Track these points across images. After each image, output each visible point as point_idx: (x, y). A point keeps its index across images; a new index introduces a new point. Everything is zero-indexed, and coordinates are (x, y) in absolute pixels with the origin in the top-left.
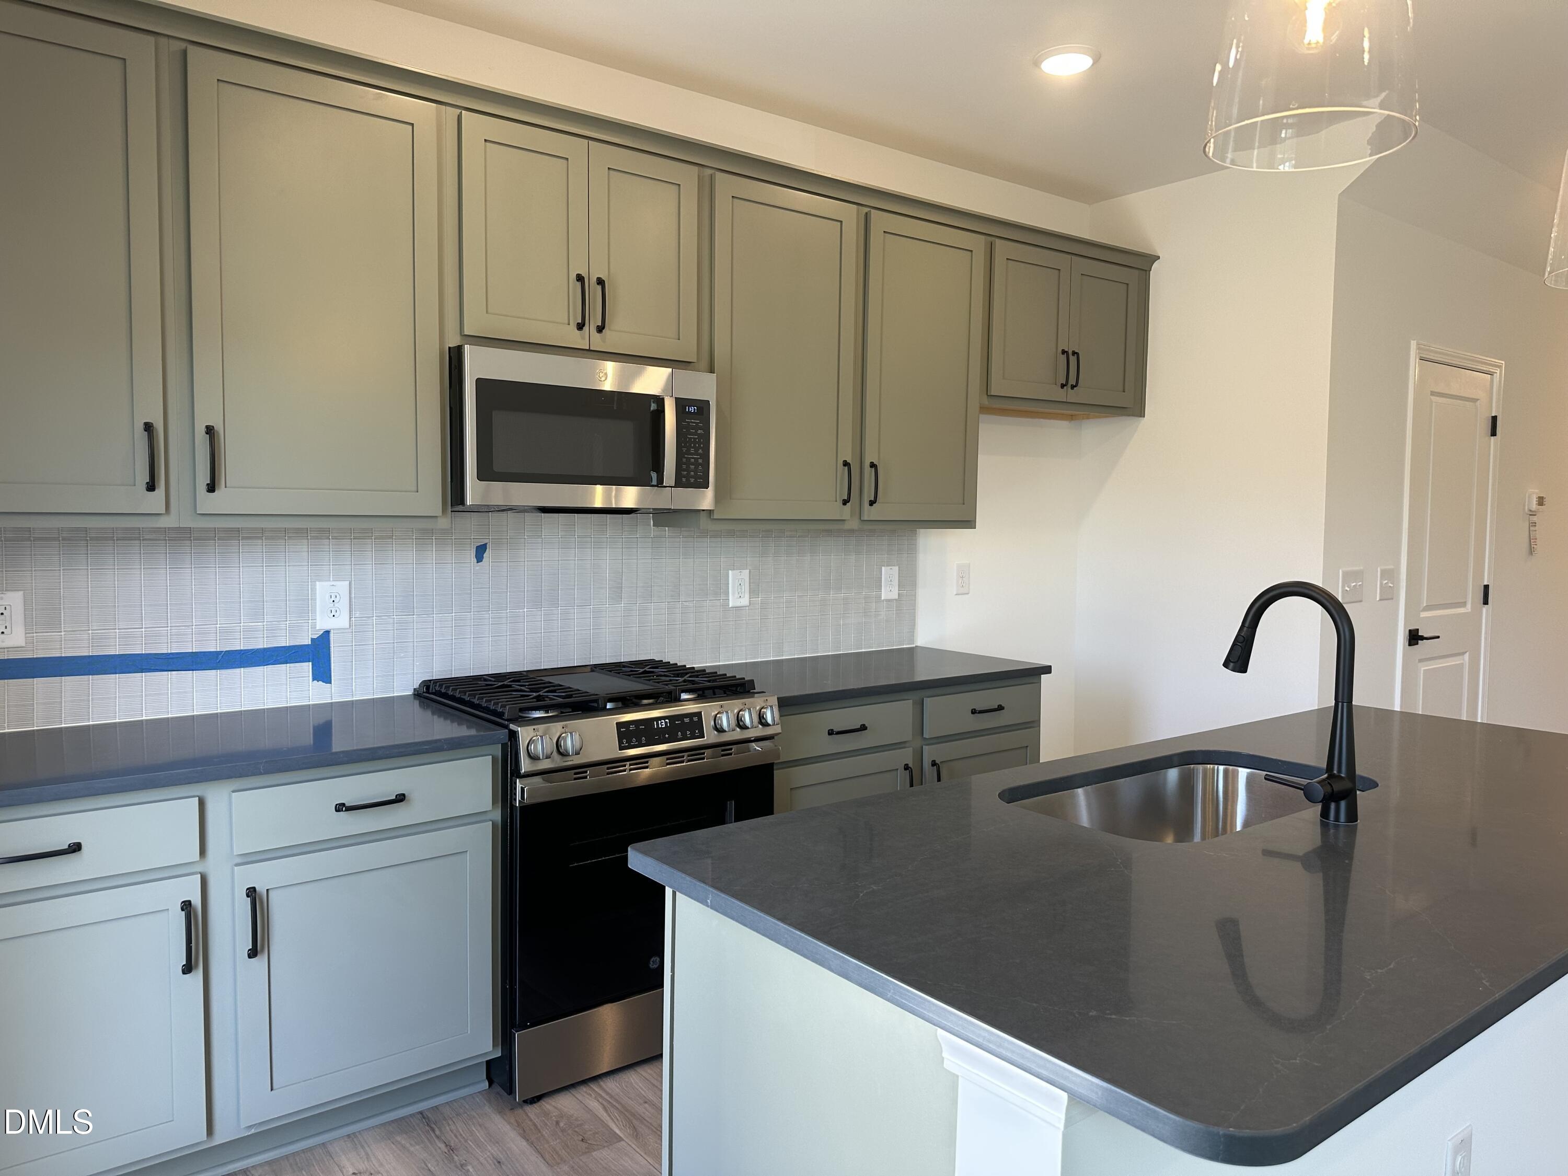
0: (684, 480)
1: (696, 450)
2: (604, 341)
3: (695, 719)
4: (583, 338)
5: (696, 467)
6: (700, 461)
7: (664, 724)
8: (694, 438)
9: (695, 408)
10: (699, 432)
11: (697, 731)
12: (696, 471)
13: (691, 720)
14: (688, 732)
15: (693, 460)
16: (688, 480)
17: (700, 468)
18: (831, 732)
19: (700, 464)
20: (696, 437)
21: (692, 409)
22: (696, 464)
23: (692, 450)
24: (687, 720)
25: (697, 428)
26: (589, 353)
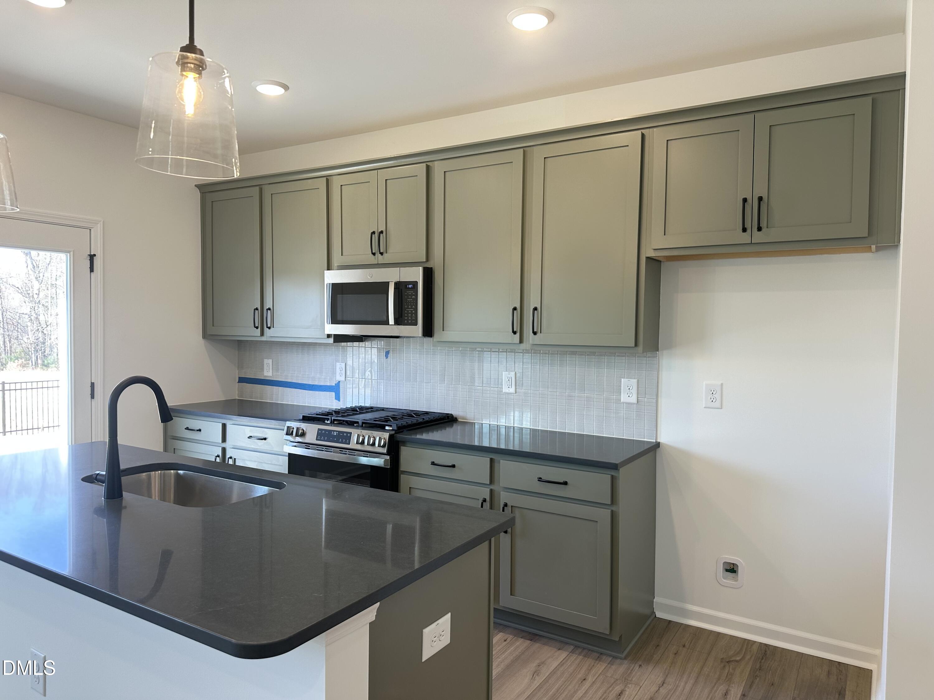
0: (406, 321)
1: (412, 306)
2: (383, 259)
3: (349, 435)
4: (375, 259)
5: (412, 315)
6: (413, 312)
7: (336, 433)
8: (410, 300)
9: (412, 285)
10: (413, 297)
11: (348, 441)
12: (411, 317)
13: (347, 435)
14: (344, 440)
15: (410, 312)
16: (408, 322)
17: (414, 315)
18: (433, 463)
19: (414, 313)
20: (412, 300)
21: (410, 286)
22: (412, 314)
23: (410, 307)
24: (345, 434)
25: (412, 295)
26: (378, 265)
